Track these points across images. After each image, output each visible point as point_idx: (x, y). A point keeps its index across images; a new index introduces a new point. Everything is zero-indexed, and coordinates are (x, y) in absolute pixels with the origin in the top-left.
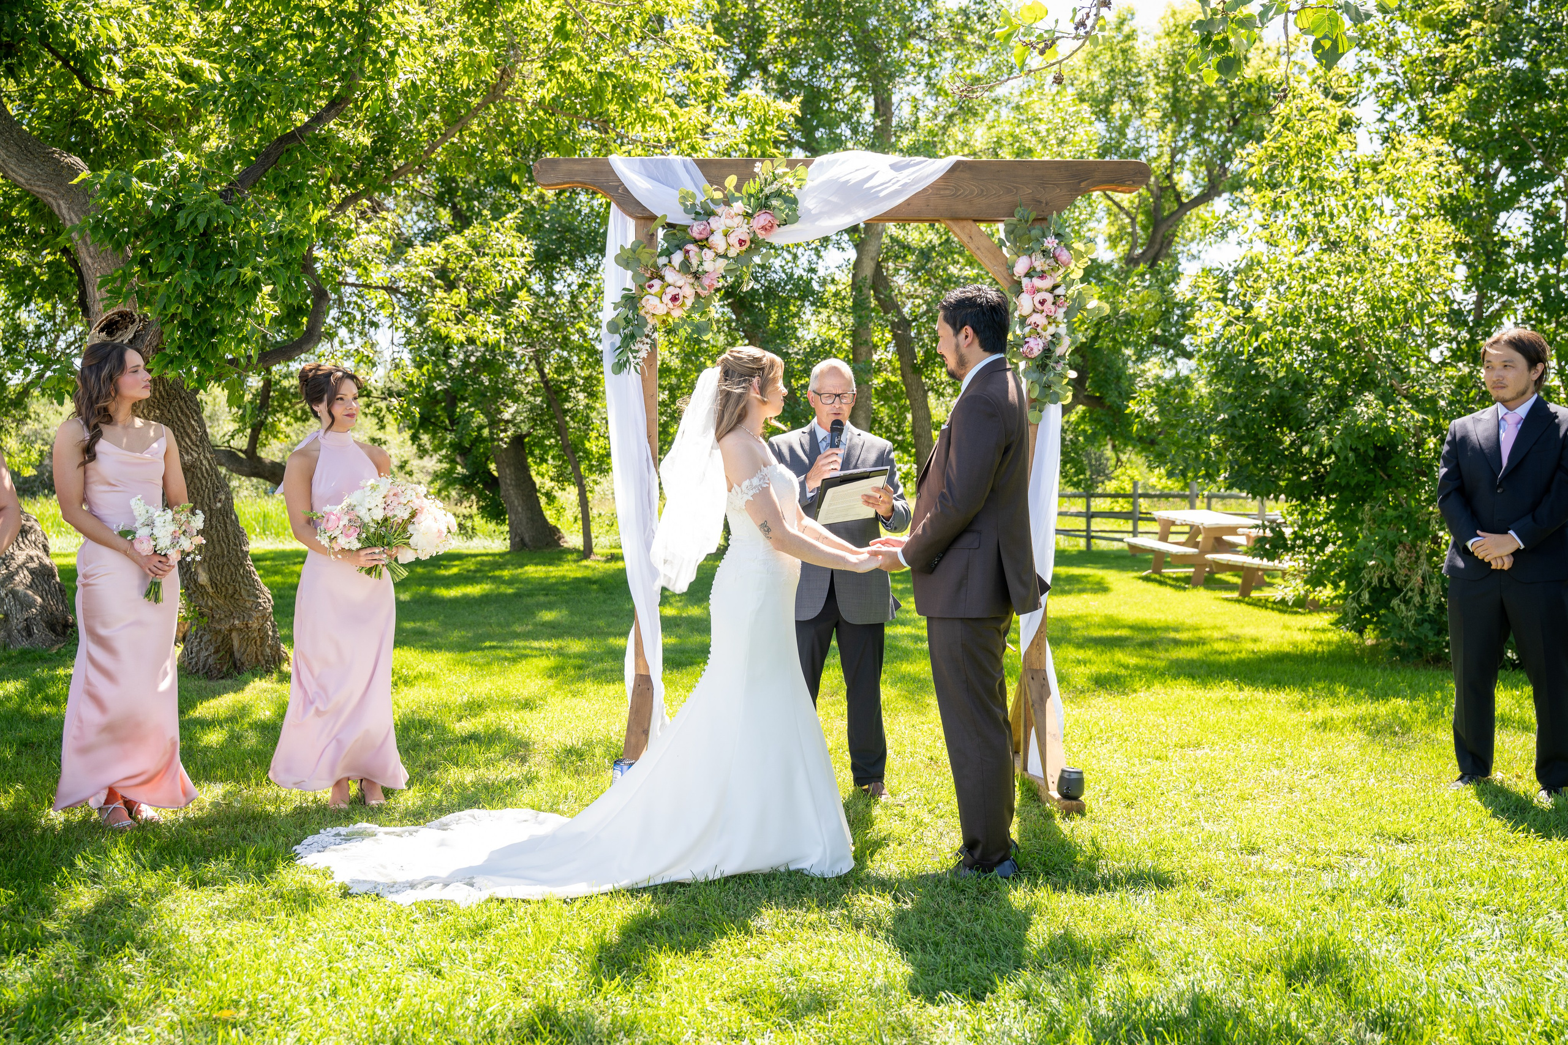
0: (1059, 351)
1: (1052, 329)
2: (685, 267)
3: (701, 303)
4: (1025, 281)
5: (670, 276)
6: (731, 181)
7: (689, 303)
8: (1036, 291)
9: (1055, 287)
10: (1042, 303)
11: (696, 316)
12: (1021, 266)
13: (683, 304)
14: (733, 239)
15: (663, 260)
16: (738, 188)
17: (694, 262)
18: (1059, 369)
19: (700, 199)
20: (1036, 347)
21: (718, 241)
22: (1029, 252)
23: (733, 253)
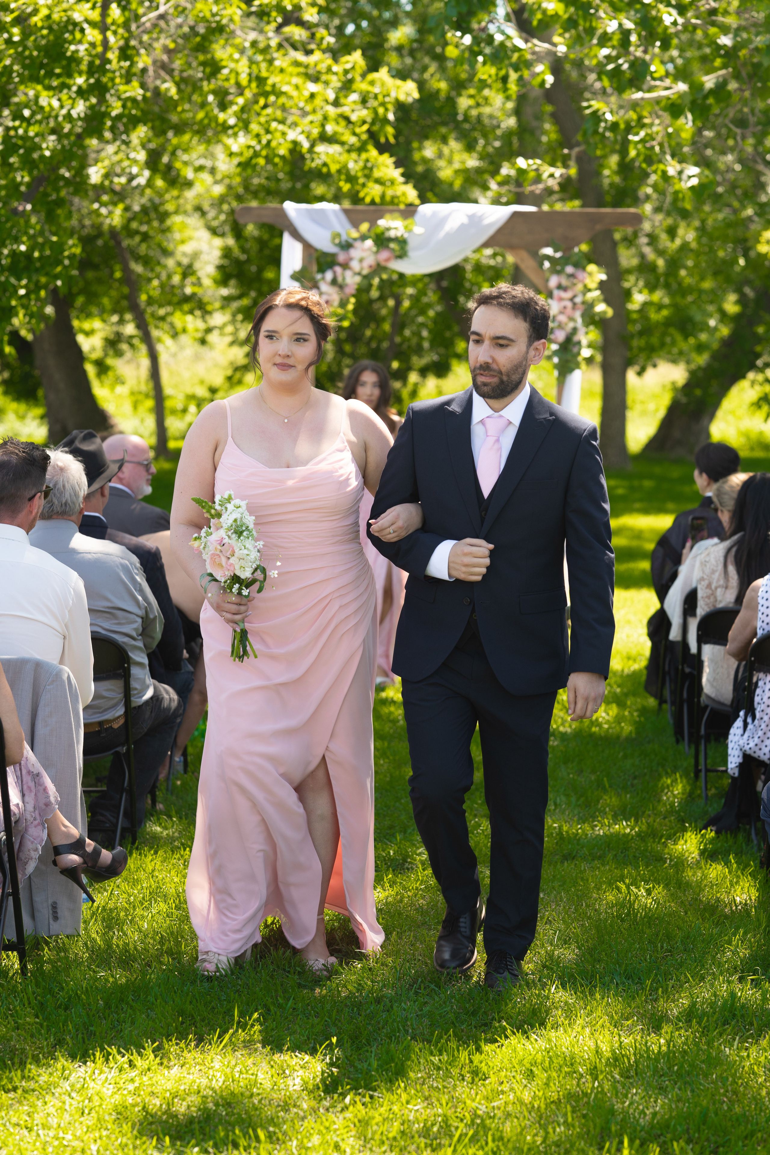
0: (576, 338)
1: (571, 325)
2: (334, 282)
3: (343, 304)
4: (556, 293)
5: (324, 287)
6: (365, 227)
7: (336, 303)
8: (561, 299)
9: (575, 296)
10: (565, 308)
11: (340, 311)
12: (553, 281)
13: (332, 305)
14: (366, 264)
15: (319, 276)
16: (369, 230)
17: (340, 279)
18: (575, 350)
19: (344, 237)
20: (560, 336)
21: (355, 265)
22: (559, 273)
23: (365, 272)
